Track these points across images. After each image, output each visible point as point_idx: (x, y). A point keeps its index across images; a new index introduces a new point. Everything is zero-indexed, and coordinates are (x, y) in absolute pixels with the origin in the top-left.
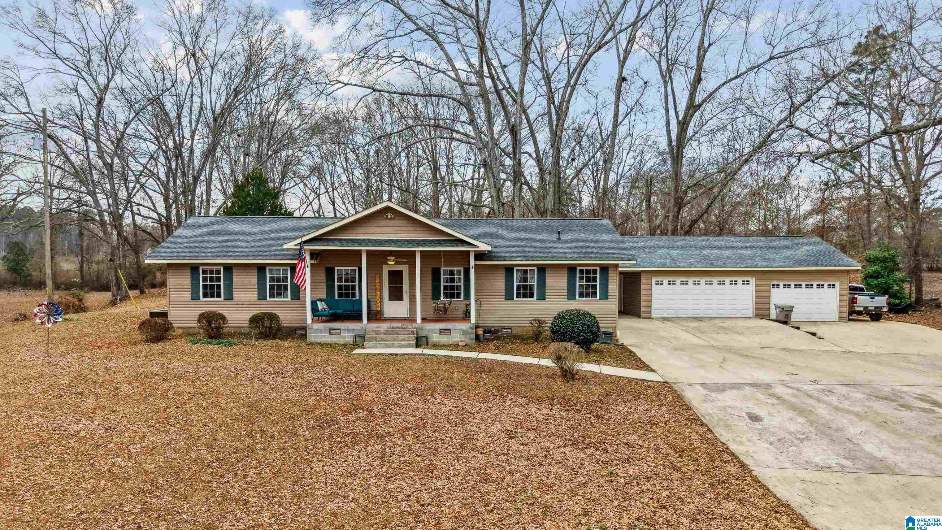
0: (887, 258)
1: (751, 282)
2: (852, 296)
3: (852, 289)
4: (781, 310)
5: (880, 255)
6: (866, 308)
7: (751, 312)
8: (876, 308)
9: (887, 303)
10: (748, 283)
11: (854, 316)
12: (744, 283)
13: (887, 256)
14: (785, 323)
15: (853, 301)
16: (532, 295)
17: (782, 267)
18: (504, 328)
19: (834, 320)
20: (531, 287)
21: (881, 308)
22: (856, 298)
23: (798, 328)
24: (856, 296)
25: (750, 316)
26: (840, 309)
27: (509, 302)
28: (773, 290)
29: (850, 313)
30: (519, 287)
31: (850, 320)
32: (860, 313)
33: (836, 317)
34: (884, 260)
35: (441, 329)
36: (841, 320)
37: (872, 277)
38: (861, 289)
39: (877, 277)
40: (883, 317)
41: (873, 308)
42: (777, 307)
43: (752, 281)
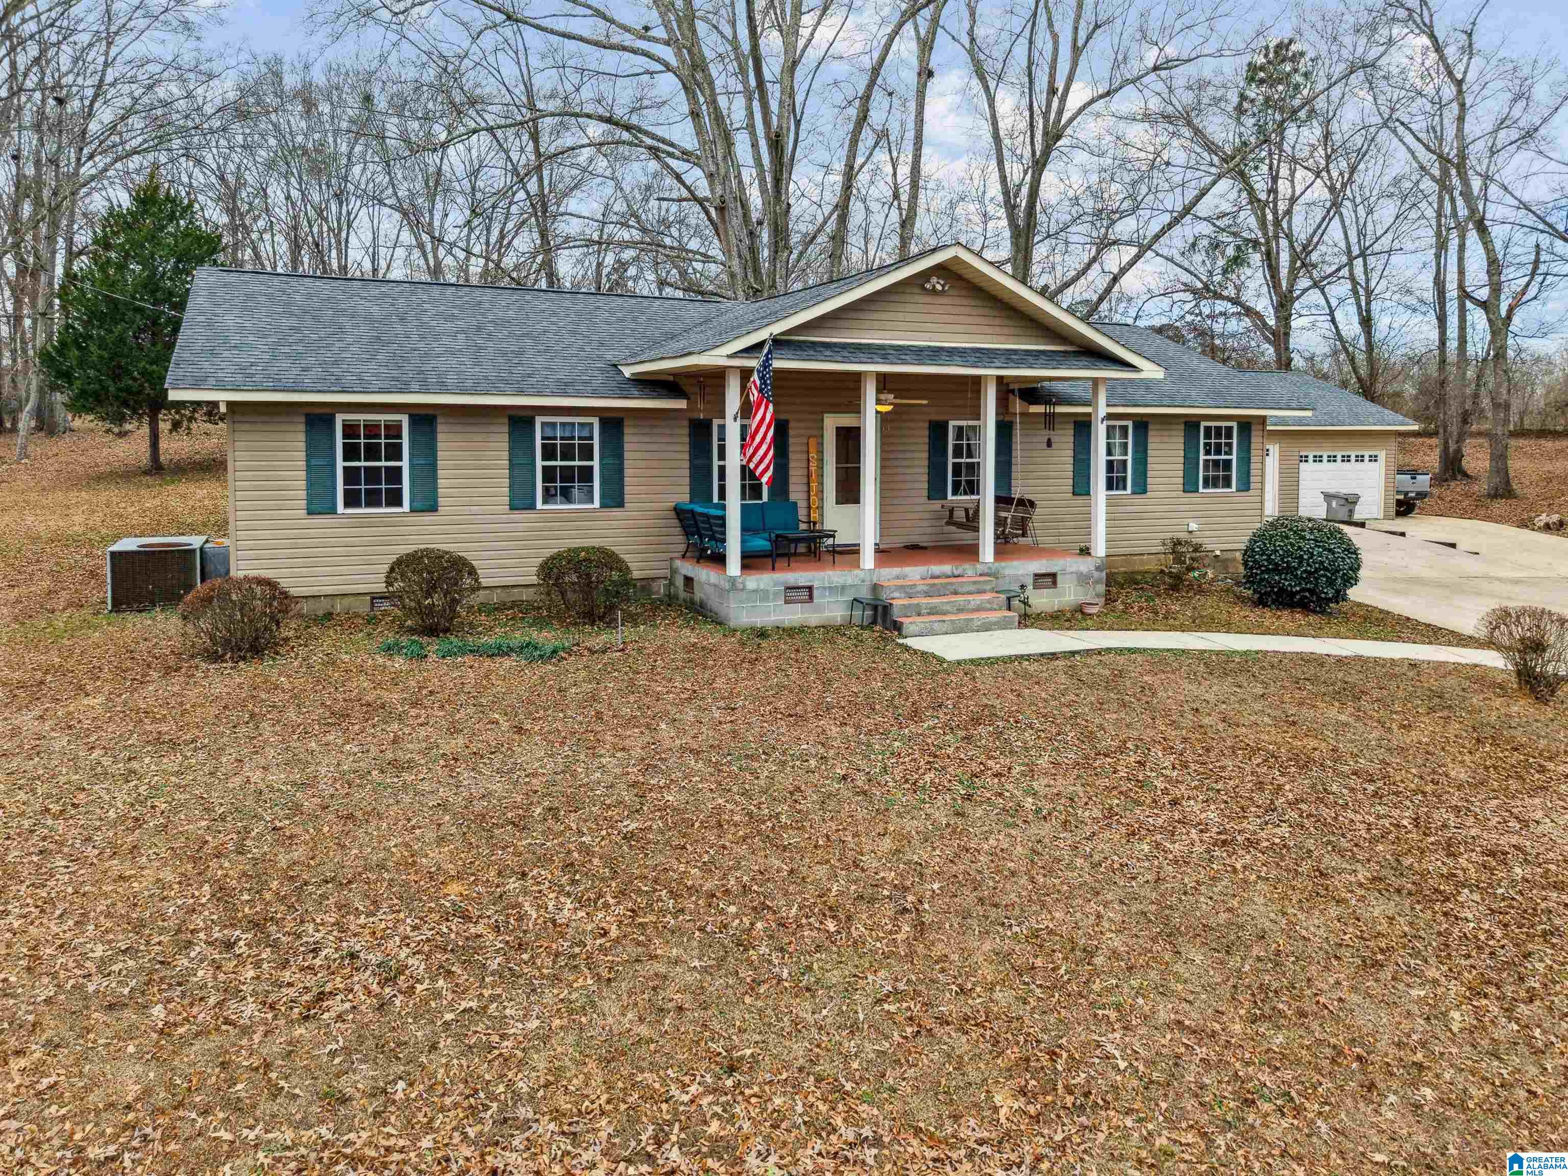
6: (1406, 494)
8: (1418, 494)
16: (1122, 484)
19: (1376, 516)
20: (1121, 466)
21: (1425, 494)
27: (1082, 500)
28: (1302, 467)
33: (1378, 511)
35: (1036, 575)
36: (1386, 516)
41: (1414, 495)
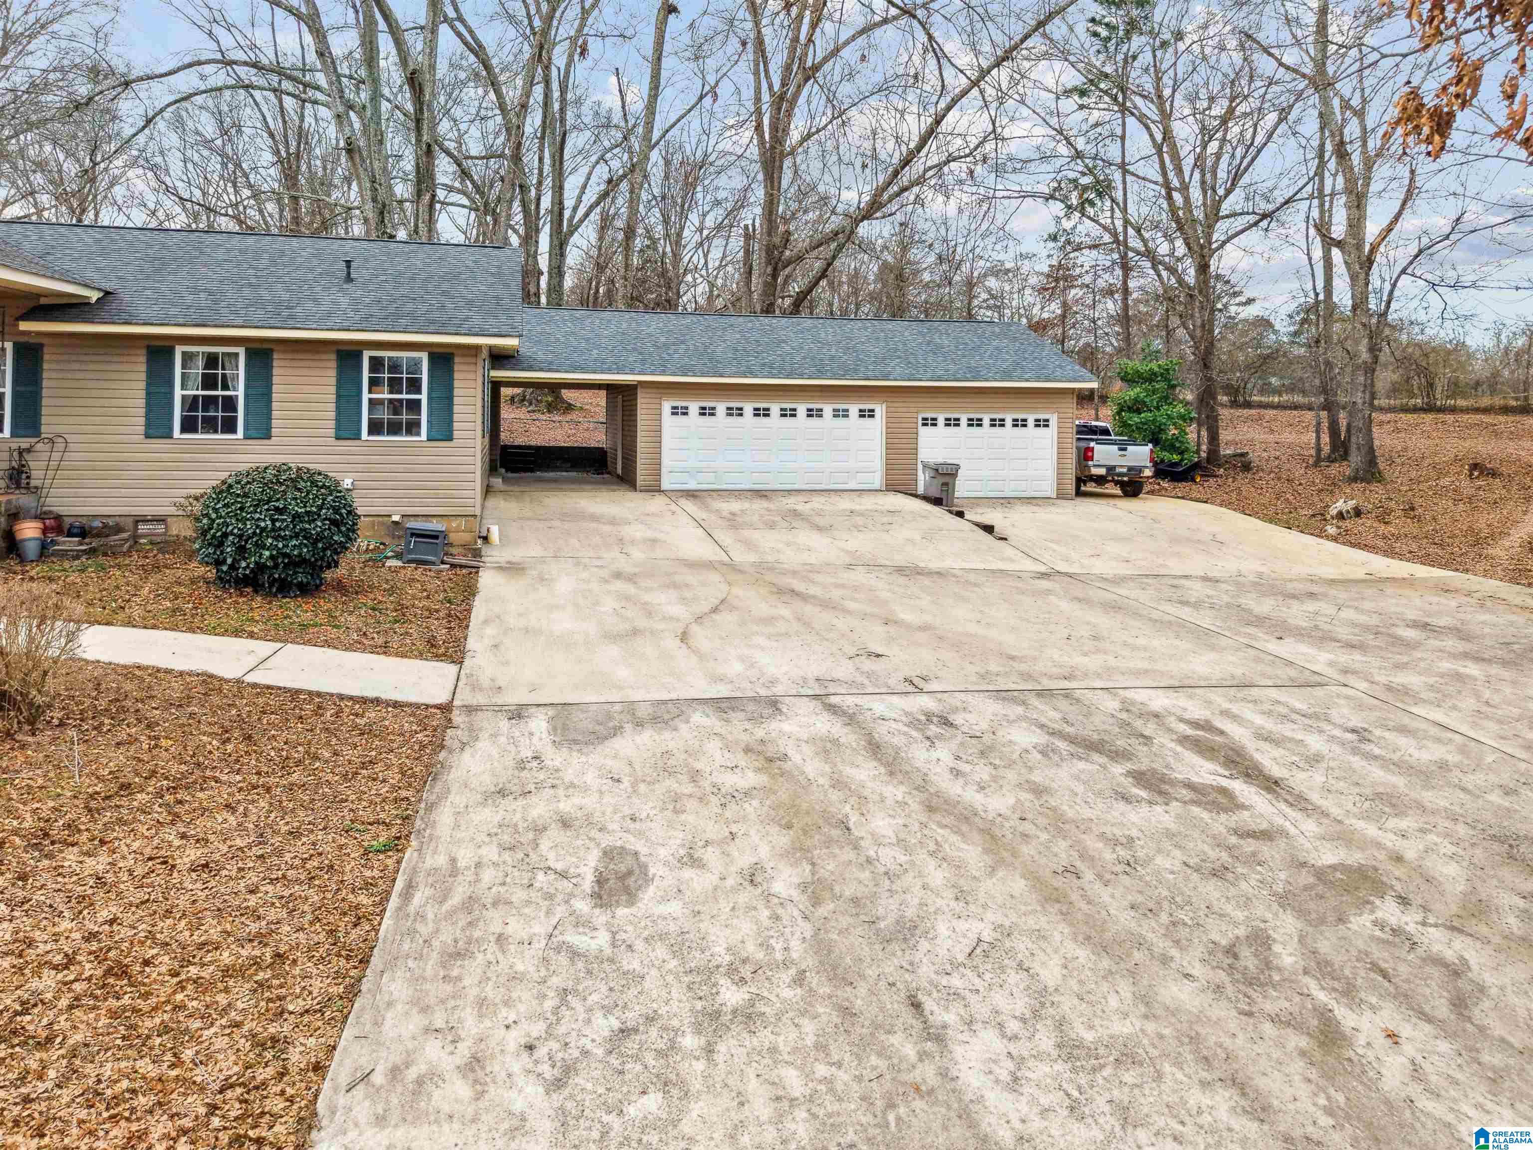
0: (1155, 374)
1: (878, 413)
2: (1083, 444)
3: (1086, 430)
4: (932, 474)
5: (1143, 368)
6: (1111, 469)
7: (877, 480)
8: (1130, 469)
9: (1152, 460)
10: (871, 414)
11: (1091, 487)
12: (862, 414)
13: (1156, 369)
14: (937, 502)
15: (1086, 455)
16: (230, 426)
17: (939, 379)
18: (144, 520)
19: (1048, 494)
20: (230, 404)
21: (1140, 470)
22: (1092, 450)
23: (960, 514)
24: (1092, 444)
25: (877, 485)
26: (1060, 473)
27: (158, 444)
28: (925, 432)
29: (1079, 481)
30: (191, 404)
31: (1079, 493)
32: (1100, 480)
33: (1048, 488)
34: (1151, 377)
36: (1061, 496)
37: (1130, 409)
38: (1106, 432)
39: (1138, 411)
40: (1146, 488)
41: (1125, 470)
42: (925, 466)
43: (880, 410)
